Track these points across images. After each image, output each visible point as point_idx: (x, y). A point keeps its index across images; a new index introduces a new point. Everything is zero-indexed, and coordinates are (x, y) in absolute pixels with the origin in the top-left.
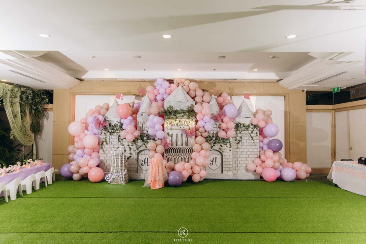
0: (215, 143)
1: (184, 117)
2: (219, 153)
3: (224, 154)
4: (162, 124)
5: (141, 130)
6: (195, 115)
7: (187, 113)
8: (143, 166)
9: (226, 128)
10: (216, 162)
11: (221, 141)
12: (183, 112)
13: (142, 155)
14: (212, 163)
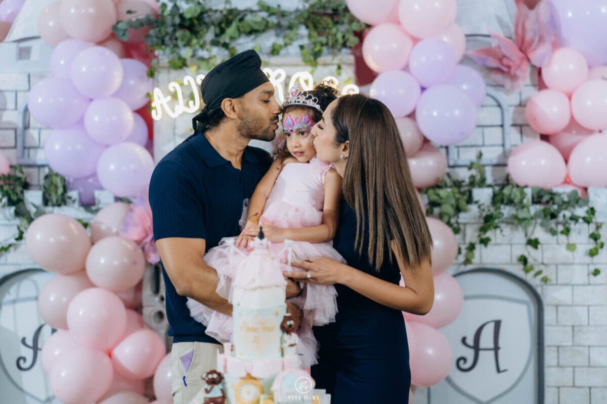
0: (488, 222)
1: (283, 52)
2: (519, 293)
3: (551, 295)
4: (140, 102)
5: (15, 147)
6: (353, 40)
7: (303, 31)
8: (24, 374)
9: (564, 121)
10: (496, 348)
11: (534, 209)
12: (274, 20)
13: (19, 306)
14: (469, 354)
